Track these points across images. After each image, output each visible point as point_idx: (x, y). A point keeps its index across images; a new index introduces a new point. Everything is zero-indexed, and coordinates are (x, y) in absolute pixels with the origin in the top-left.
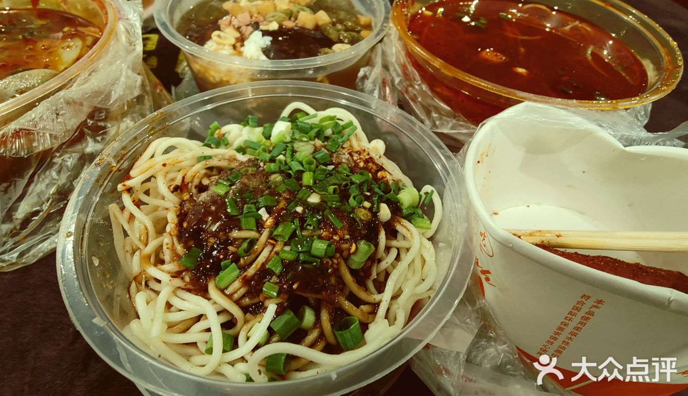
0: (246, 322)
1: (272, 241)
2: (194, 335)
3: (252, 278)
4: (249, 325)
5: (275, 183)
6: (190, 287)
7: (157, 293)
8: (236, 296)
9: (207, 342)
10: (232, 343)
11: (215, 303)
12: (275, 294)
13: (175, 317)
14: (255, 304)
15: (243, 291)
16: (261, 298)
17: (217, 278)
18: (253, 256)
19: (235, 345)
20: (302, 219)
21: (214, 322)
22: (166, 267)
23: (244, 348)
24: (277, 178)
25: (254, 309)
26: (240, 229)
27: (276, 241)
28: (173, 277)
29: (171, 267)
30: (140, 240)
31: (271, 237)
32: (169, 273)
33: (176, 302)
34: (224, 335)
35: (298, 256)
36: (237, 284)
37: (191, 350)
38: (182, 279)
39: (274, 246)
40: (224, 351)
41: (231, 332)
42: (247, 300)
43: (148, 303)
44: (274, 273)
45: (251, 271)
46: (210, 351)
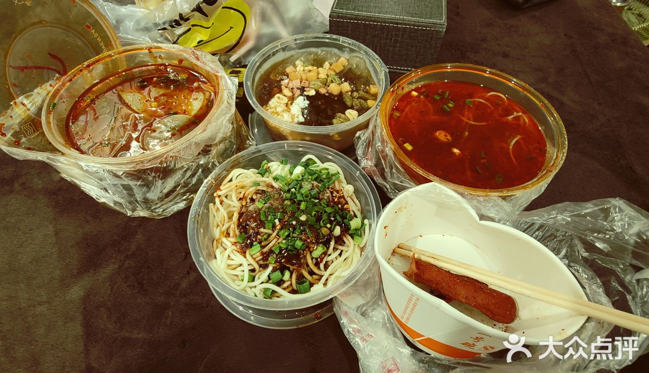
0: (260, 271)
1: (278, 237)
2: (238, 272)
3: (265, 253)
4: (260, 273)
5: (286, 205)
6: (239, 250)
7: (226, 249)
8: (257, 259)
9: (242, 276)
10: (253, 279)
11: (248, 260)
12: (273, 262)
13: (231, 262)
14: (265, 264)
15: (261, 257)
16: (268, 262)
17: (251, 249)
18: (268, 242)
19: (253, 280)
20: (294, 229)
21: (246, 268)
22: (230, 239)
23: (257, 282)
24: (287, 202)
25: (264, 267)
26: (265, 228)
27: (280, 237)
28: (232, 244)
29: (233, 240)
30: (221, 222)
31: (277, 235)
32: (231, 242)
33: (232, 256)
34: (249, 275)
35: (288, 246)
36: (258, 254)
37: (235, 278)
38: (236, 246)
39: (278, 239)
40: (248, 282)
41: (253, 274)
42: (262, 261)
43: (221, 253)
44: (275, 253)
45: (266, 250)
46: (242, 280)
